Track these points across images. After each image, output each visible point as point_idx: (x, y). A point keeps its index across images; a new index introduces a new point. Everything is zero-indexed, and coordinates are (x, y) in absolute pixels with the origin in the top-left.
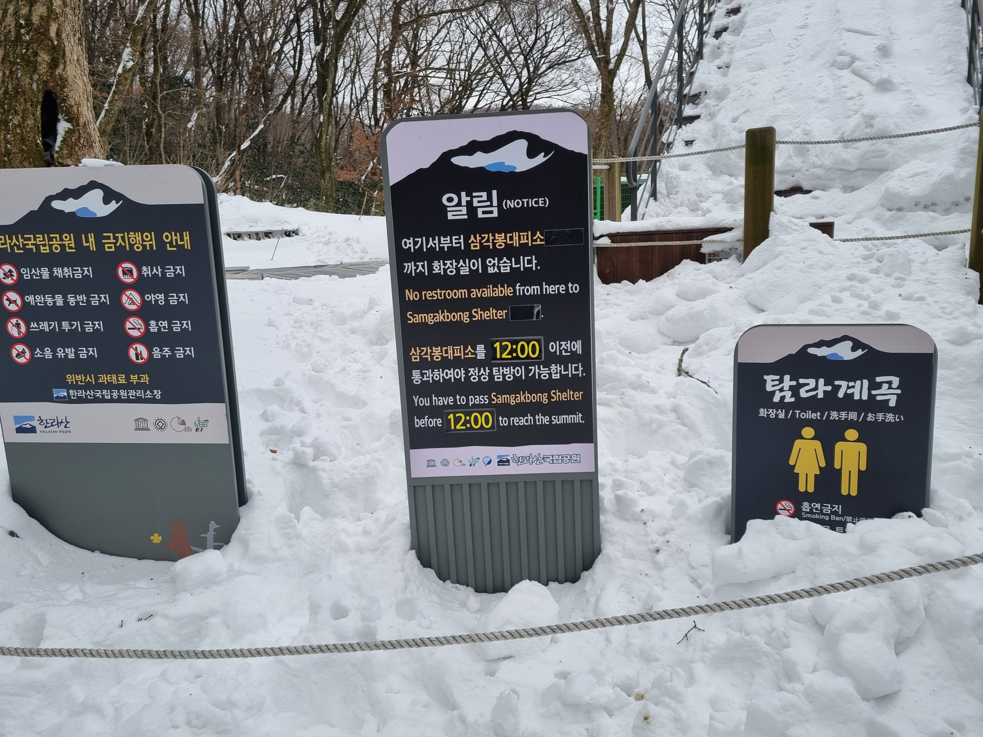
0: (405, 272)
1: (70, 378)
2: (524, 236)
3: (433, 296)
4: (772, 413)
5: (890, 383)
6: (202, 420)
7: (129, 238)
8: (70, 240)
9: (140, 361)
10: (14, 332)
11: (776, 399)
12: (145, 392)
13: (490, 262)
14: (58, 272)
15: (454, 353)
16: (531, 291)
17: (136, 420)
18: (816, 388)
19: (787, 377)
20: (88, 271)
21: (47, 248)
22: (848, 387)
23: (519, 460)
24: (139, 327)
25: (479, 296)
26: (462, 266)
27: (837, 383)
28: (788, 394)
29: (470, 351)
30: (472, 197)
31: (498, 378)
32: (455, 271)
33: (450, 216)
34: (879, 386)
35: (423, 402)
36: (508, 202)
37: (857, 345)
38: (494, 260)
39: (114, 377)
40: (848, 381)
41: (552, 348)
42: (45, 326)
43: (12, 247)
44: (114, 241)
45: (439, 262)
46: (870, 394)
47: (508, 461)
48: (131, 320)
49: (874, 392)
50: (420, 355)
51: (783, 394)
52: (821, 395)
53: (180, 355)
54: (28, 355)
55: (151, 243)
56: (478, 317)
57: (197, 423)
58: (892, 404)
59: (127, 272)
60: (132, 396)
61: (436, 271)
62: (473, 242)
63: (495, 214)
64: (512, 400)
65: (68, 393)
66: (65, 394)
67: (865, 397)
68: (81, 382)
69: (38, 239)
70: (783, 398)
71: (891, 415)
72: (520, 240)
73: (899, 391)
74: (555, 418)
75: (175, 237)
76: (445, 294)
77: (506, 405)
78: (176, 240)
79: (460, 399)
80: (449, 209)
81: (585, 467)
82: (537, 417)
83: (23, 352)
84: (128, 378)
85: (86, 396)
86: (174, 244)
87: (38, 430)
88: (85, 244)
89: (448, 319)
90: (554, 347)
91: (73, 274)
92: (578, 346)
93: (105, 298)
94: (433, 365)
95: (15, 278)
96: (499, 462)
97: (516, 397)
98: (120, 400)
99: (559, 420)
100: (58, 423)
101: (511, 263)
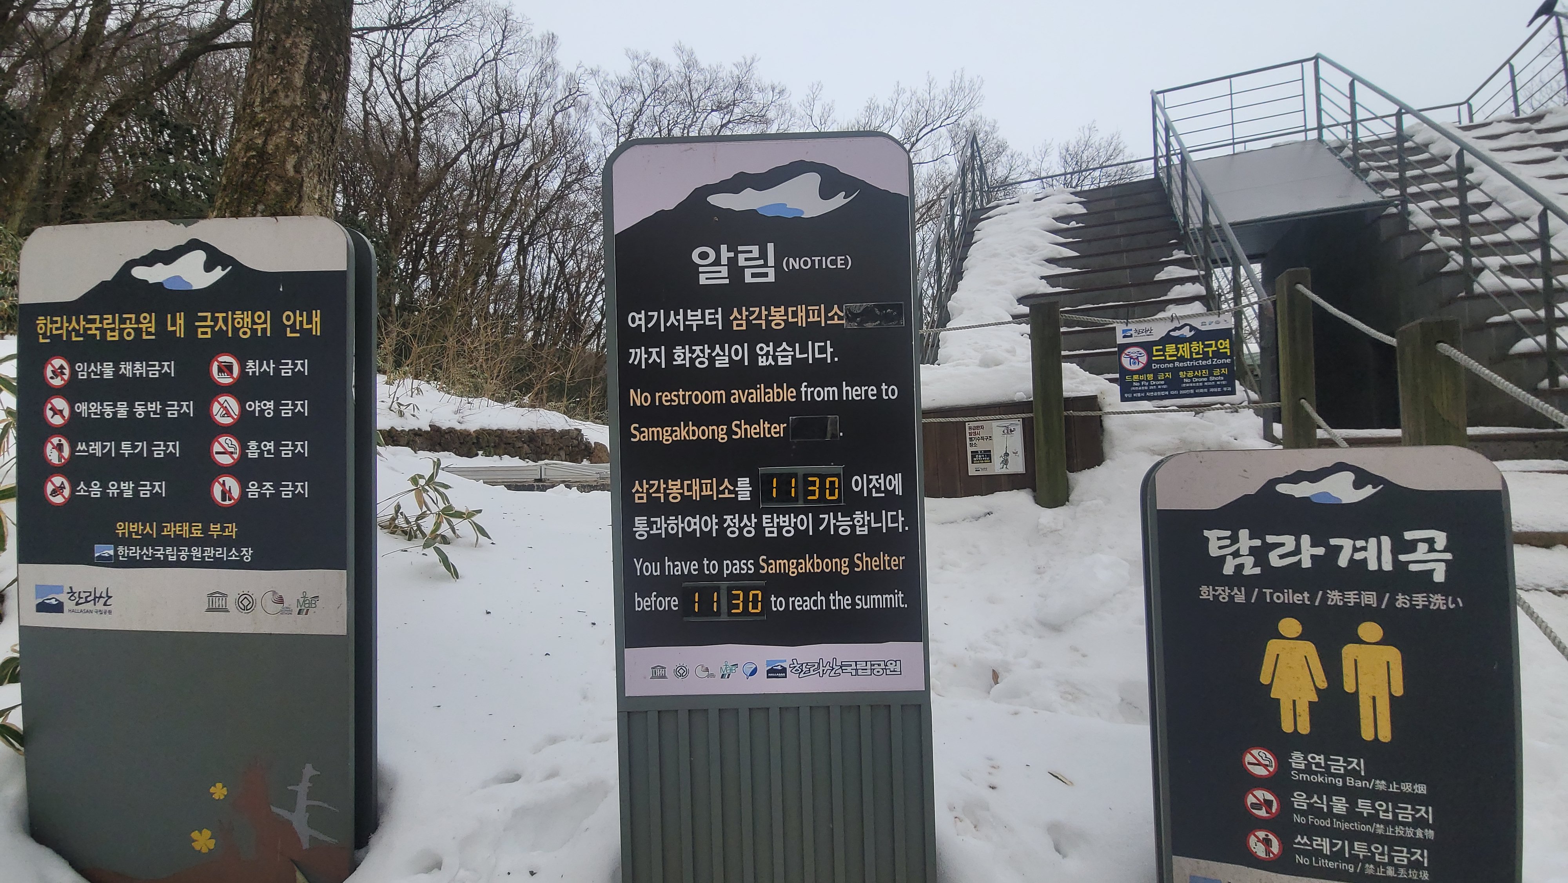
0: (630, 362)
1: (122, 528)
2: (813, 311)
3: (672, 400)
4: (1223, 593)
5: (1431, 542)
6: (310, 595)
7: (233, 319)
8: (150, 322)
9: (227, 502)
10: (53, 456)
11: (1229, 569)
12: (229, 551)
13: (761, 349)
14: (127, 369)
15: (701, 490)
16: (824, 395)
17: (211, 595)
18: (1297, 551)
19: (1244, 534)
20: (169, 367)
21: (116, 333)
22: (1355, 550)
23: (802, 670)
24: (232, 450)
25: (744, 401)
26: (718, 355)
27: (1333, 542)
28: (1249, 561)
29: (726, 487)
30: (737, 253)
31: (770, 532)
32: (707, 362)
33: (703, 280)
34: (1411, 546)
35: (648, 569)
36: (791, 260)
37: (1362, 478)
38: (768, 346)
39: (186, 527)
40: (1354, 539)
41: (857, 486)
42: (96, 448)
43: (69, 333)
44: (212, 323)
45: (684, 348)
46: (1395, 561)
47: (784, 670)
48: (222, 440)
49: (1403, 558)
50: (648, 493)
51: (1238, 561)
52: (1307, 563)
53: (287, 494)
54: (67, 492)
55: (264, 326)
56: (741, 434)
57: (302, 600)
58: (1439, 576)
59: (224, 368)
60: (209, 557)
61: (679, 362)
62: (736, 319)
63: (771, 278)
64: (792, 568)
65: (116, 551)
66: (112, 552)
67: (1387, 566)
68: (137, 533)
69: (105, 322)
70: (1240, 567)
71: (1439, 596)
72: (807, 316)
73: (1448, 556)
74: (860, 600)
75: (300, 318)
76: (690, 396)
77: (783, 577)
78: (301, 322)
79: (708, 565)
80: (701, 269)
81: (910, 682)
82: (832, 597)
83: (62, 487)
84: (206, 529)
85: (141, 556)
86: (298, 328)
87: (66, 609)
88: (170, 329)
89: (694, 435)
90: (858, 484)
91: (147, 371)
92: (896, 483)
93: (188, 407)
94: (667, 509)
95: (66, 377)
96: (768, 672)
97: (798, 564)
98: (190, 563)
99: (867, 602)
100: (95, 597)
101: (794, 350)
